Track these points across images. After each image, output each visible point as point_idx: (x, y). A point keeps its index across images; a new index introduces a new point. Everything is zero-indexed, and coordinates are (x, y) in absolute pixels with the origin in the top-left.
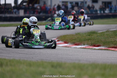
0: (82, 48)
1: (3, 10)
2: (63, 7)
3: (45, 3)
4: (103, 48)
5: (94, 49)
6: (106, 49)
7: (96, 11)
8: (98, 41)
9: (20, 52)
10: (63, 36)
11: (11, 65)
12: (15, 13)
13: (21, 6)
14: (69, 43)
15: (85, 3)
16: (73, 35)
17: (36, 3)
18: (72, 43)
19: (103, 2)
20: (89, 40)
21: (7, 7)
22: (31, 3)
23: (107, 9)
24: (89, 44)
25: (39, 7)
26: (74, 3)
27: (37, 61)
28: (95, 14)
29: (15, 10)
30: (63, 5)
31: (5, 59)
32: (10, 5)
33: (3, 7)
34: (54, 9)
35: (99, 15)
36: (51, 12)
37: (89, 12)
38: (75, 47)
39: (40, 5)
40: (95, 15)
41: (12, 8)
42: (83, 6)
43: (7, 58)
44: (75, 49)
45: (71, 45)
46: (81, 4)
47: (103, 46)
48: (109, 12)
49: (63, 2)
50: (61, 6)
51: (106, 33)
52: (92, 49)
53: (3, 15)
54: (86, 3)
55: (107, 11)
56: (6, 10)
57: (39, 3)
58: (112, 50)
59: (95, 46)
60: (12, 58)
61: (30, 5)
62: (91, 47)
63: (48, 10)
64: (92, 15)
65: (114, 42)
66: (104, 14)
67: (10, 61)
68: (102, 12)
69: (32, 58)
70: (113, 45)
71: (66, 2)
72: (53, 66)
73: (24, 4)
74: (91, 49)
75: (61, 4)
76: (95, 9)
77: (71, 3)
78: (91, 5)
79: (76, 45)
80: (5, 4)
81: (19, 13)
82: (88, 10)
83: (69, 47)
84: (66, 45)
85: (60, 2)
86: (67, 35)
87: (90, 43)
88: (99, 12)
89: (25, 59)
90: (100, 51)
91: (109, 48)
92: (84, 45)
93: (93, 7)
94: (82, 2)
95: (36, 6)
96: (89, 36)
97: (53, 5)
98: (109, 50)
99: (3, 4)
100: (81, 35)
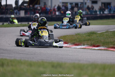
0: (82, 48)
1: (4, 10)
2: (63, 8)
3: (45, 4)
4: (102, 48)
5: (94, 49)
6: (105, 49)
7: (96, 12)
8: (98, 42)
9: (21, 53)
10: (63, 36)
11: (12, 65)
12: (16, 14)
13: (22, 6)
14: (69, 44)
15: (84, 4)
16: (73, 36)
17: (36, 4)
18: (72, 44)
19: (102, 3)
20: (88, 40)
21: (8, 7)
22: (32, 4)
23: (106, 10)
24: (89, 45)
25: (39, 8)
26: (74, 4)
27: (38, 61)
28: (95, 14)
29: (16, 11)
30: (63, 6)
31: (6, 59)
32: (11, 5)
33: (4, 8)
34: (54, 10)
35: (98, 15)
36: (51, 13)
37: (89, 13)
38: (75, 47)
39: (40, 5)
40: (94, 16)
41: (13, 9)
42: (83, 7)
43: (8, 58)
44: (75, 49)
45: (71, 45)
46: (81, 5)
47: (103, 46)
48: (108, 12)
49: (63, 3)
50: (61, 7)
51: (105, 34)
52: (92, 49)
53: (4, 16)
54: (86, 3)
55: (106, 12)
56: (7, 11)
57: (39, 4)
58: (111, 51)
59: (94, 46)
60: (13, 58)
61: (31, 6)
62: (91, 48)
63: (48, 10)
64: (92, 16)
65: (113, 42)
66: (104, 15)
67: (11, 61)
68: (102, 13)
69: (33, 58)
70: (112, 46)
71: (67, 3)
72: (53, 66)
73: (25, 5)
74: (90, 49)
75: (61, 5)
76: (94, 10)
77: (71, 4)
78: (90, 6)
79: (76, 45)
80: (6, 5)
81: (20, 14)
82: (88, 11)
83: (69, 47)
84: (66, 45)
85: (60, 3)
86: (68, 35)
87: (90, 43)
88: (98, 13)
89: (26, 59)
90: (100, 51)
91: (108, 48)
92: (84, 45)
93: (93, 8)
94: (82, 3)
95: (36, 6)
96: (89, 37)
97: (53, 5)
98: (109, 50)
99: (4, 5)
100: (80, 35)
